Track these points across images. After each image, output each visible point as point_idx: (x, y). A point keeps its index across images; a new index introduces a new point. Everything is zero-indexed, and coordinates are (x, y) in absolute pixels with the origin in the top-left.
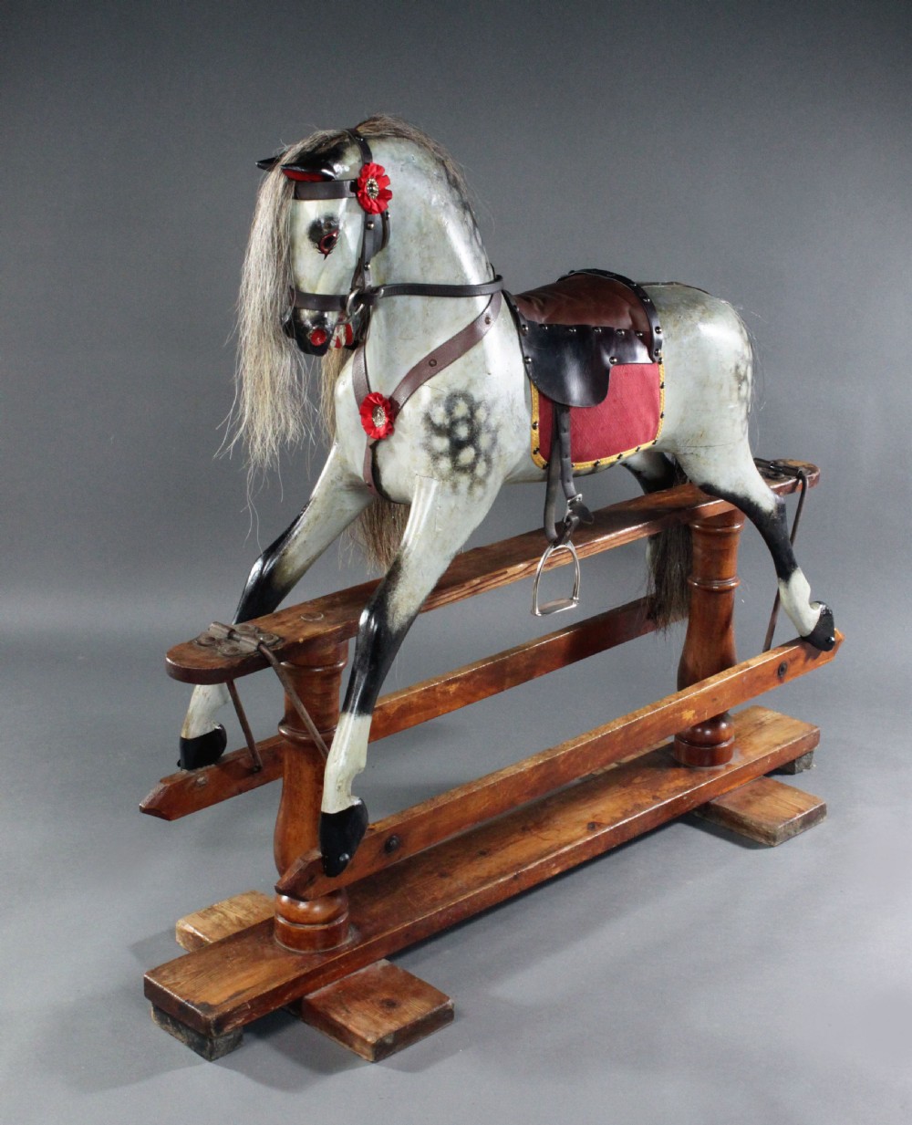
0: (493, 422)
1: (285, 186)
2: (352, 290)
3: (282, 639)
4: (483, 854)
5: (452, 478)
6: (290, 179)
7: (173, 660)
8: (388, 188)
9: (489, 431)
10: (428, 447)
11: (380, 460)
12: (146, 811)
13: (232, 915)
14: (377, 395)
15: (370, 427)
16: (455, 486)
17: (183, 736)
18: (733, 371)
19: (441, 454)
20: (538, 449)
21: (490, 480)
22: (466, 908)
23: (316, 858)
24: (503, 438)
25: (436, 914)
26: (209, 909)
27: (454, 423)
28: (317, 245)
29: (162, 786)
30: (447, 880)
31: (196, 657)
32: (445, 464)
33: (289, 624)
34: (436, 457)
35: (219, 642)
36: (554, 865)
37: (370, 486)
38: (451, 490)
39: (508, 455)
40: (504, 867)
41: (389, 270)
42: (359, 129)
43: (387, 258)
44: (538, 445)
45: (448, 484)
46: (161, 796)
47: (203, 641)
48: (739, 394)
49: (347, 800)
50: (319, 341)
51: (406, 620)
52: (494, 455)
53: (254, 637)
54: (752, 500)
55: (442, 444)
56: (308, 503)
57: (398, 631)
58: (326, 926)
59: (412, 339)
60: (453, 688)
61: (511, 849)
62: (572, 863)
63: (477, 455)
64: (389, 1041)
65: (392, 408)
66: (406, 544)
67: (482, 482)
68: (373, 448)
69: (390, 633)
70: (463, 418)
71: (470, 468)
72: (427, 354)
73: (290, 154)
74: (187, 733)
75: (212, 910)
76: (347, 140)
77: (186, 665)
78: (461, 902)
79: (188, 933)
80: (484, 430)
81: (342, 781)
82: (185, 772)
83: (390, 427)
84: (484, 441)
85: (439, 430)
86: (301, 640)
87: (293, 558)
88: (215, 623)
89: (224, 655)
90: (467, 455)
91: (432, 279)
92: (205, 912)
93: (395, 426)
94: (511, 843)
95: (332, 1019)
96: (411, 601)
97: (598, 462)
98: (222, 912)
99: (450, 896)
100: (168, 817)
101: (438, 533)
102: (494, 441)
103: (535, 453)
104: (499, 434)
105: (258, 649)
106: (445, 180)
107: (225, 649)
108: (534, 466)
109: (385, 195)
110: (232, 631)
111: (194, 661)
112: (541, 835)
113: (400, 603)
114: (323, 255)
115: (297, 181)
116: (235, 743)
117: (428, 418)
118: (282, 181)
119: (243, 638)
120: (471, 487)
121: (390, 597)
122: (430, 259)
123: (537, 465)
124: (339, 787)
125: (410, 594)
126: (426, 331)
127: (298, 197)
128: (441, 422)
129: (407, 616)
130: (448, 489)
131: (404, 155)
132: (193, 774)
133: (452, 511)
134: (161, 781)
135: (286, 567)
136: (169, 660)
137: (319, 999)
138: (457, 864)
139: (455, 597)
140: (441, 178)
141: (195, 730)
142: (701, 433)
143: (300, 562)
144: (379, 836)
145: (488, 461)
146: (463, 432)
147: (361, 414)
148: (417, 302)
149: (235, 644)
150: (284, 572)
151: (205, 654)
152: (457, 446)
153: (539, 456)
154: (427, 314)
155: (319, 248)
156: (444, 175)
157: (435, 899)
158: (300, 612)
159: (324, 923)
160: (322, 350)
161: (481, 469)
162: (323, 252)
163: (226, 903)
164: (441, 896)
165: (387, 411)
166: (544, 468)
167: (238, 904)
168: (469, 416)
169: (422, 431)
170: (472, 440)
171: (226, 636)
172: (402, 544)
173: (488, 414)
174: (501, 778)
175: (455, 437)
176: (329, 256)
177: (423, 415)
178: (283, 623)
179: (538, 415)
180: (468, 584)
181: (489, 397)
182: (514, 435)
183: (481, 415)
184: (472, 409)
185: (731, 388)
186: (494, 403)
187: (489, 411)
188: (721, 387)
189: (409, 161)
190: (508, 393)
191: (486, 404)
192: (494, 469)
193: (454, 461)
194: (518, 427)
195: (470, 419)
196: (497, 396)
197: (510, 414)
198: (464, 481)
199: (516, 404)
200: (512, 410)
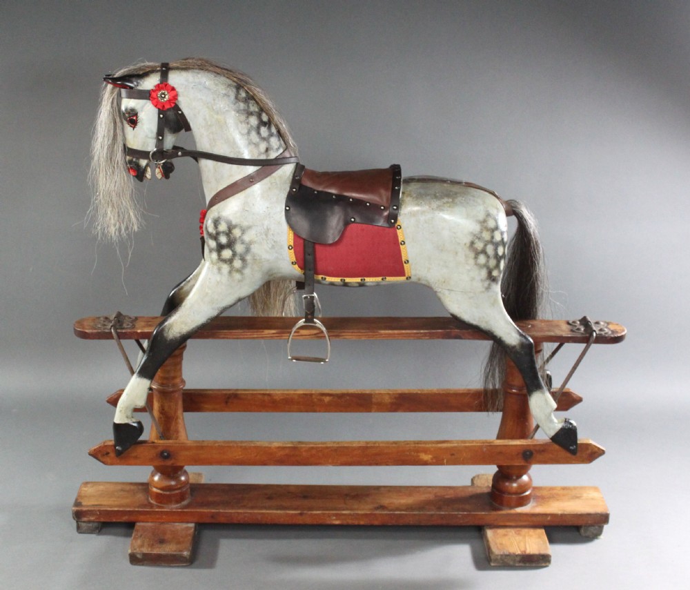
0: (247, 238)
2: (153, 148)
5: (218, 264)
9: (243, 243)
10: (207, 244)
16: (219, 269)
18: (468, 245)
19: (212, 249)
21: (247, 271)
24: (255, 249)
27: (218, 234)
28: (127, 122)
30: (266, 501)
32: (214, 255)
33: (150, 323)
36: (335, 518)
42: (170, 64)
45: (215, 267)
47: (102, 319)
48: (476, 261)
50: (133, 173)
52: (248, 258)
55: (212, 244)
60: (327, 399)
62: (350, 522)
63: (234, 254)
67: (240, 271)
70: (223, 232)
71: (230, 261)
72: (216, 192)
80: (239, 242)
84: (239, 248)
85: (210, 236)
88: (118, 311)
90: (227, 253)
97: (346, 280)
99: (253, 508)
101: (207, 294)
102: (248, 250)
104: (253, 246)
105: (111, 328)
108: (296, 271)
114: (132, 128)
117: (206, 228)
120: (230, 272)
123: (298, 271)
126: (215, 179)
127: (122, 96)
128: (211, 231)
130: (215, 270)
131: (197, 80)
133: (218, 282)
144: (155, 447)
145: (243, 259)
146: (223, 240)
152: (220, 247)
153: (297, 267)
154: (216, 170)
155: (130, 125)
161: (237, 263)
164: (249, 506)
170: (230, 245)
173: (243, 234)
175: (219, 241)
176: (135, 129)
179: (292, 241)
180: (267, 332)
181: (245, 224)
182: (268, 249)
183: (237, 233)
184: (231, 228)
185: (466, 256)
186: (249, 227)
187: (243, 231)
188: (457, 253)
189: (200, 84)
190: (263, 225)
191: (241, 227)
192: (249, 266)
193: (219, 255)
194: (273, 245)
195: (228, 233)
196: (251, 224)
197: (264, 237)
198: (225, 268)
199: (271, 233)
200: (266, 235)
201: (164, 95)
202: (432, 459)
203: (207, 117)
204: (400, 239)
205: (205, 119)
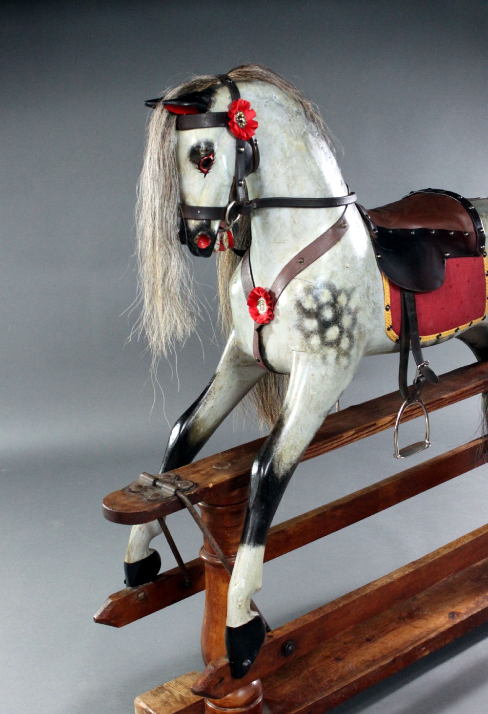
0: (353, 305)
1: (168, 118)
2: (230, 203)
3: (197, 485)
5: (322, 351)
6: (171, 113)
7: (107, 506)
8: (254, 119)
9: (349, 313)
10: (301, 328)
11: (264, 340)
12: (98, 621)
13: (177, 693)
14: (260, 290)
15: (255, 314)
16: (324, 358)
17: (126, 561)
19: (312, 332)
20: (391, 327)
21: (353, 352)
22: (356, 688)
23: (225, 663)
24: (362, 318)
25: (332, 694)
26: (160, 688)
27: (320, 307)
28: (197, 166)
29: (110, 601)
30: (341, 664)
31: (125, 502)
32: (315, 340)
33: (203, 472)
34: (307, 335)
35: (145, 489)
36: (424, 648)
37: (259, 361)
38: (321, 361)
39: (367, 331)
40: (385, 652)
41: (261, 187)
42: (229, 75)
43: (259, 179)
44: (391, 323)
45: (319, 356)
46: (110, 609)
47: (133, 489)
50: (203, 245)
51: (290, 467)
52: (355, 332)
53: (173, 484)
55: (312, 324)
56: (214, 377)
57: (283, 476)
58: (244, 710)
59: (284, 242)
60: (338, 513)
61: (390, 636)
62: (438, 647)
63: (341, 333)
65: (271, 298)
66: (287, 406)
67: (347, 354)
68: (259, 330)
69: (277, 478)
70: (328, 303)
72: (296, 253)
74: (129, 559)
75: (162, 689)
76: (219, 83)
77: (117, 509)
78: (352, 683)
79: (143, 709)
80: (346, 312)
81: (241, 601)
82: (130, 588)
83: (270, 313)
84: (346, 321)
85: (308, 314)
86: (211, 485)
87: (203, 420)
88: (144, 473)
89: (149, 500)
90: (333, 333)
91: (296, 194)
92: (156, 690)
93: (275, 313)
94: (390, 631)
96: (292, 452)
97: (440, 335)
98: (169, 691)
99: (342, 678)
100: (117, 625)
101: (312, 396)
102: (354, 321)
103: (389, 329)
104: (358, 315)
105: (176, 494)
106: (304, 115)
107: (149, 495)
109: (252, 126)
110: (156, 480)
111: (123, 506)
112: (413, 623)
113: (284, 453)
114: (203, 174)
115: (178, 115)
116: (168, 564)
117: (299, 305)
118: (165, 115)
119: (164, 486)
120: (337, 358)
121: (275, 449)
122: (294, 177)
123: (390, 339)
124: (240, 606)
125: (292, 445)
126: (294, 235)
127: (180, 127)
128: (311, 307)
130: (319, 360)
131: (267, 95)
132: (136, 590)
133: (323, 377)
134: (110, 597)
135: (198, 427)
136: (104, 506)
138: (349, 649)
139: (335, 445)
140: (300, 114)
141: (136, 556)
143: (210, 423)
144: (277, 641)
145: (350, 337)
146: (328, 314)
147: (248, 304)
148: (285, 213)
149: (157, 491)
150: (198, 431)
151: (132, 499)
152: (324, 326)
153: (392, 333)
154: (295, 222)
155: (199, 169)
156: (301, 110)
157: (331, 681)
158: (210, 462)
159: (241, 706)
160: (207, 252)
161: (345, 343)
162: (202, 172)
163: (173, 682)
164: (335, 679)
165: (267, 300)
166: (397, 341)
167: (181, 683)
168: (332, 301)
169: (295, 315)
170: (336, 320)
171: (152, 483)
172: (284, 405)
173: (349, 300)
174: (376, 588)
175: (322, 319)
176: (207, 175)
177: (295, 302)
178: (198, 471)
180: (345, 435)
181: (349, 286)
182: (370, 316)
183: (342, 299)
184: (335, 295)
186: (353, 289)
187: (349, 297)
189: (271, 99)
191: (346, 291)
192: (356, 343)
193: (323, 338)
194: (374, 309)
195: (334, 304)
196: (355, 285)
197: (366, 299)
198: (332, 353)
199: (371, 292)
200: (368, 296)
201: (240, 118)
203: (286, 146)
205: (282, 149)
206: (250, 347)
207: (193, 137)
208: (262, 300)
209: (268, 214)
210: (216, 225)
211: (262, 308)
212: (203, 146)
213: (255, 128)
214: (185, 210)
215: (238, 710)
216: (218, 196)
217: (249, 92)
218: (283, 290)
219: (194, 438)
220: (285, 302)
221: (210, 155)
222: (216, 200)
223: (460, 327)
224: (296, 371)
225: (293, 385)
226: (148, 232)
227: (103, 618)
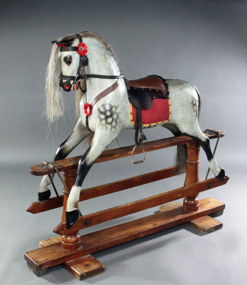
0: (117, 111)
1: (58, 47)
2: (77, 75)
3: (61, 166)
4: (123, 230)
5: (106, 126)
6: (59, 46)
7: (31, 169)
8: (87, 49)
9: (116, 114)
10: (99, 117)
11: (88, 121)
12: (27, 211)
14: (88, 104)
15: (86, 112)
16: (106, 128)
17: (39, 192)
18: (191, 102)
19: (103, 119)
20: (132, 120)
21: (117, 127)
22: (115, 243)
23: (65, 223)
24: (120, 116)
25: (106, 244)
26: (49, 239)
27: (106, 111)
28: (66, 63)
29: (32, 204)
30: (111, 236)
31: (37, 169)
32: (104, 122)
33: (64, 162)
34: (101, 120)
35: (44, 165)
36: (142, 234)
37: (86, 128)
38: (105, 129)
39: (123, 121)
40: (127, 233)
42: (80, 35)
43: (88, 68)
44: (132, 119)
45: (104, 127)
46: (32, 207)
47: (40, 165)
48: (193, 109)
49: (73, 208)
50: (67, 88)
51: (92, 162)
52: (118, 120)
53: (53, 165)
54: (199, 138)
55: (103, 116)
56: (73, 132)
57: (89, 165)
59: (96, 89)
60: (117, 185)
61: (131, 229)
62: (147, 234)
63: (113, 120)
64: (84, 275)
65: (91, 107)
67: (115, 127)
68: (87, 117)
69: (87, 165)
70: (108, 110)
71: (111, 123)
72: (100, 93)
73: (59, 40)
74: (40, 191)
76: (76, 37)
77: (34, 170)
78: (113, 241)
79: (42, 245)
80: (115, 114)
81: (71, 203)
82: (39, 201)
83: (90, 112)
84: (115, 116)
85: (102, 113)
86: (66, 166)
87: (68, 147)
88: (45, 161)
89: (45, 169)
90: (110, 120)
91: (100, 74)
92: (47, 240)
93: (92, 112)
95: (71, 268)
96: (93, 157)
97: (151, 124)
98: (52, 240)
99: (110, 239)
100: (34, 213)
101: (101, 140)
102: (118, 117)
103: (131, 121)
104: (119, 115)
105: (53, 168)
106: (105, 48)
107: (45, 167)
108: (131, 124)
109: (86, 51)
110: (48, 163)
111: (36, 170)
112: (140, 226)
113: (90, 157)
114: (68, 66)
115: (61, 47)
116: (53, 195)
117: (99, 110)
118: (57, 46)
119: (50, 165)
120: (111, 128)
121: (87, 156)
122: (100, 68)
124: (71, 205)
125: (93, 155)
126: (99, 87)
127: (61, 50)
128: (103, 111)
129: (92, 161)
131: (92, 41)
132: (41, 202)
133: (106, 134)
134: (32, 203)
135: (66, 149)
136: (30, 170)
137: (69, 263)
138: (115, 232)
139: (111, 158)
140: (104, 48)
141: (42, 190)
142: (182, 119)
143: (70, 148)
144: (84, 219)
145: (116, 122)
146: (108, 114)
147: (84, 109)
148: (97, 80)
149: (48, 166)
151: (39, 168)
152: (107, 117)
153: (133, 122)
154: (100, 83)
155: (67, 64)
156: (105, 47)
157: (106, 240)
158: (68, 160)
160: (69, 90)
161: (114, 124)
162: (68, 65)
163: (53, 238)
164: (108, 239)
165: (90, 107)
166: (135, 125)
167: (56, 238)
168: (110, 109)
169: (97, 113)
170: (111, 116)
171: (47, 164)
173: (116, 109)
174: (121, 207)
175: (106, 115)
176: (69, 66)
177: (98, 109)
178: (63, 162)
179: (132, 111)
180: (116, 156)
181: (117, 105)
182: (124, 115)
183: (114, 109)
184: (111, 107)
185: (191, 107)
186: (118, 106)
187: (116, 108)
188: (188, 107)
189: (94, 43)
190: (122, 104)
191: (115, 107)
192: (118, 124)
193: (106, 121)
194: (126, 114)
195: (111, 110)
196: (119, 105)
197: (123, 110)
198: (109, 127)
199: (125, 108)
200: (124, 109)
201: (82, 49)
202: (181, 195)
203: (98, 58)
204: (169, 104)
205: (96, 59)
206: (84, 123)
207: (66, 54)
208: (88, 107)
209: (91, 80)
210: (72, 82)
211: (88, 110)
212: (68, 57)
213: (87, 52)
214: (62, 76)
215: (71, 244)
216: (73, 73)
217: (85, 41)
218: (95, 104)
219: (64, 152)
220: (95, 108)
221: (70, 60)
222: (72, 74)
223: (158, 123)
224: (97, 132)
225: (96, 136)
226: (49, 83)
227: (29, 210)
